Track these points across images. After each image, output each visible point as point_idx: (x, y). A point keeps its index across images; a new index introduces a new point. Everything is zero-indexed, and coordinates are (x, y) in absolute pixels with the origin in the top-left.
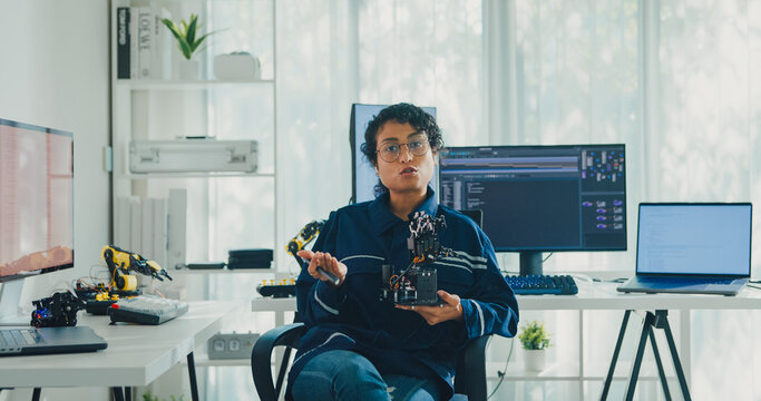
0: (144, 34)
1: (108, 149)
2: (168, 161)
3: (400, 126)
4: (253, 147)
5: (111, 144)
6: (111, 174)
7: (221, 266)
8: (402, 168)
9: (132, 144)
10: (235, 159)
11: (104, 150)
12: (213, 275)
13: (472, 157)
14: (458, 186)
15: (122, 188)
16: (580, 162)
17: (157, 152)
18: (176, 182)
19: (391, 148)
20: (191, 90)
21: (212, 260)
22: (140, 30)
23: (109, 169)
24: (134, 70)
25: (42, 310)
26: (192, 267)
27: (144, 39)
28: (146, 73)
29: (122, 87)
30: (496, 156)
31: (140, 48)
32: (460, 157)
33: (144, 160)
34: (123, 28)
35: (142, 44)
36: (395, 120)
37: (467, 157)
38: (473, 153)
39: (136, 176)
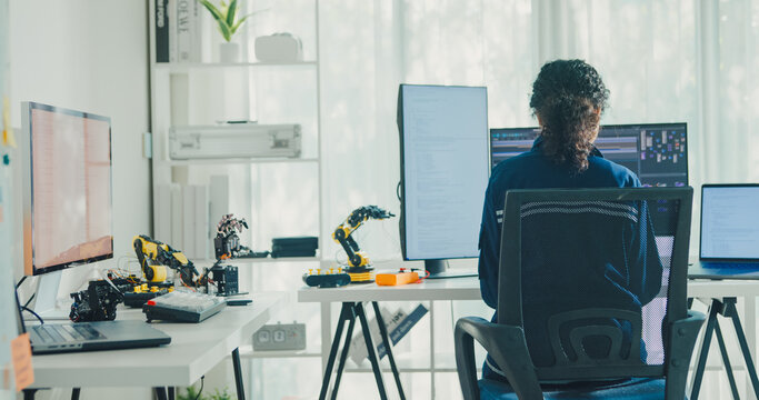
0: (182, 15)
1: (148, 135)
2: (209, 147)
4: (296, 131)
5: (150, 130)
6: (151, 161)
7: (265, 255)
9: (173, 130)
10: (278, 144)
11: (143, 135)
12: (256, 264)
13: (525, 139)
15: (162, 175)
16: (639, 143)
17: (198, 138)
22: (178, 12)
23: (148, 155)
24: (173, 53)
25: (80, 302)
27: (183, 22)
28: (185, 56)
29: (161, 72)
31: (179, 31)
32: (512, 139)
33: (184, 146)
34: (161, 10)
35: (181, 27)
37: (520, 138)
38: (526, 134)
39: (175, 163)
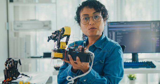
1: (7, 23)
2: (25, 26)
3: (90, 9)
4: (50, 22)
5: (8, 22)
6: (8, 31)
7: (41, 57)
8: (90, 27)
9: (14, 22)
10: (45, 26)
12: (38, 60)
13: (118, 24)
14: (114, 33)
15: (11, 34)
16: (151, 26)
17: (22, 24)
18: (27, 33)
19: (86, 18)
20: (31, 5)
21: (38, 55)
23: (7, 29)
24: (14, 0)
26: (32, 57)
30: (125, 24)
32: (114, 25)
33: (18, 26)
36: (88, 7)
37: (116, 25)
39: (16, 31)
